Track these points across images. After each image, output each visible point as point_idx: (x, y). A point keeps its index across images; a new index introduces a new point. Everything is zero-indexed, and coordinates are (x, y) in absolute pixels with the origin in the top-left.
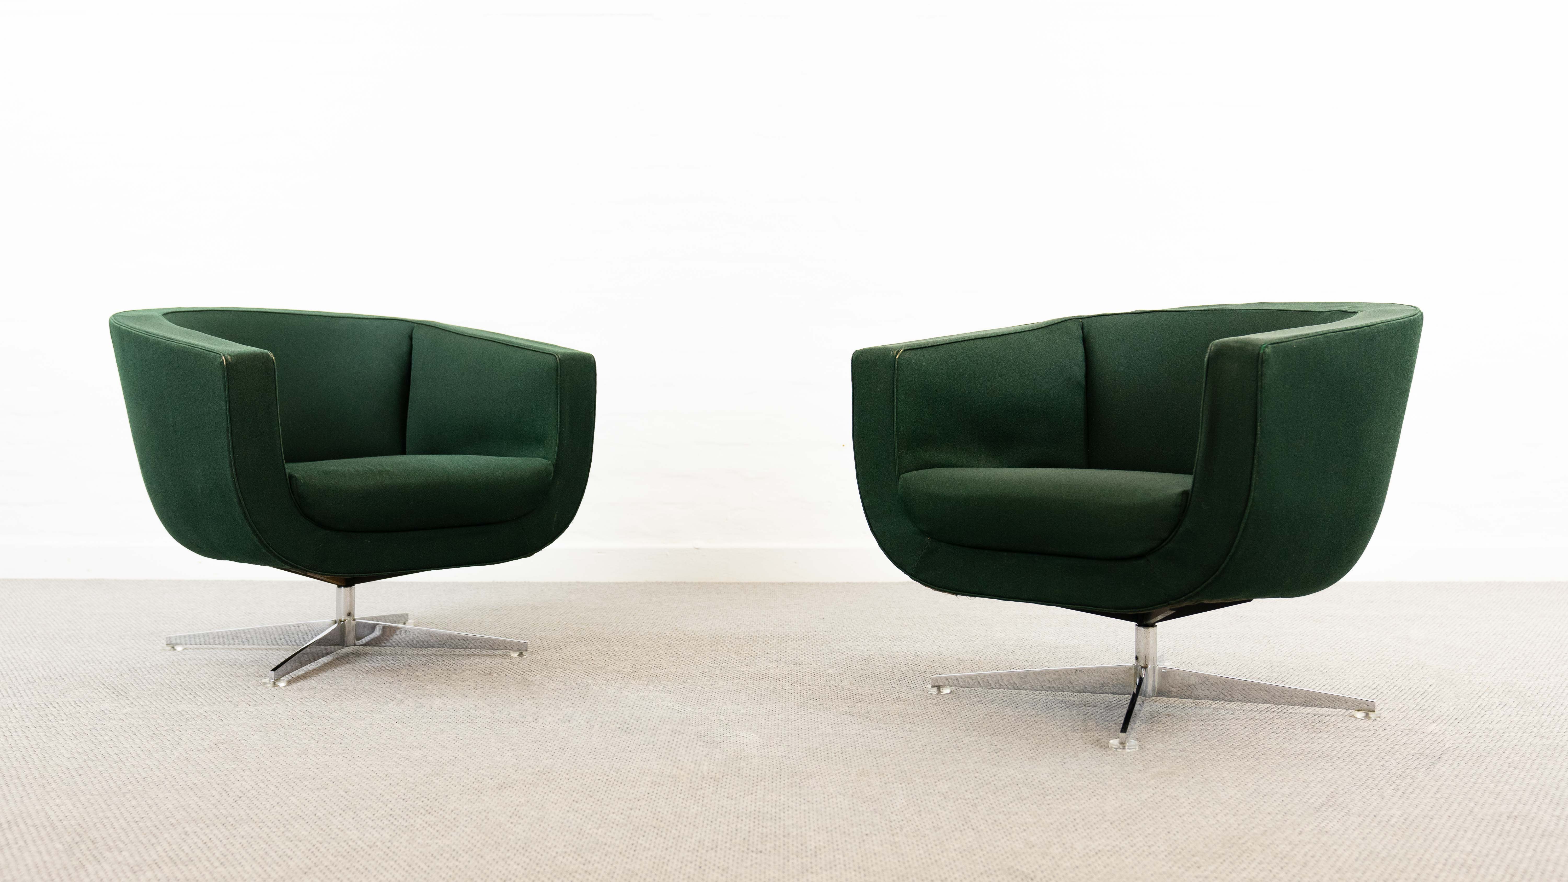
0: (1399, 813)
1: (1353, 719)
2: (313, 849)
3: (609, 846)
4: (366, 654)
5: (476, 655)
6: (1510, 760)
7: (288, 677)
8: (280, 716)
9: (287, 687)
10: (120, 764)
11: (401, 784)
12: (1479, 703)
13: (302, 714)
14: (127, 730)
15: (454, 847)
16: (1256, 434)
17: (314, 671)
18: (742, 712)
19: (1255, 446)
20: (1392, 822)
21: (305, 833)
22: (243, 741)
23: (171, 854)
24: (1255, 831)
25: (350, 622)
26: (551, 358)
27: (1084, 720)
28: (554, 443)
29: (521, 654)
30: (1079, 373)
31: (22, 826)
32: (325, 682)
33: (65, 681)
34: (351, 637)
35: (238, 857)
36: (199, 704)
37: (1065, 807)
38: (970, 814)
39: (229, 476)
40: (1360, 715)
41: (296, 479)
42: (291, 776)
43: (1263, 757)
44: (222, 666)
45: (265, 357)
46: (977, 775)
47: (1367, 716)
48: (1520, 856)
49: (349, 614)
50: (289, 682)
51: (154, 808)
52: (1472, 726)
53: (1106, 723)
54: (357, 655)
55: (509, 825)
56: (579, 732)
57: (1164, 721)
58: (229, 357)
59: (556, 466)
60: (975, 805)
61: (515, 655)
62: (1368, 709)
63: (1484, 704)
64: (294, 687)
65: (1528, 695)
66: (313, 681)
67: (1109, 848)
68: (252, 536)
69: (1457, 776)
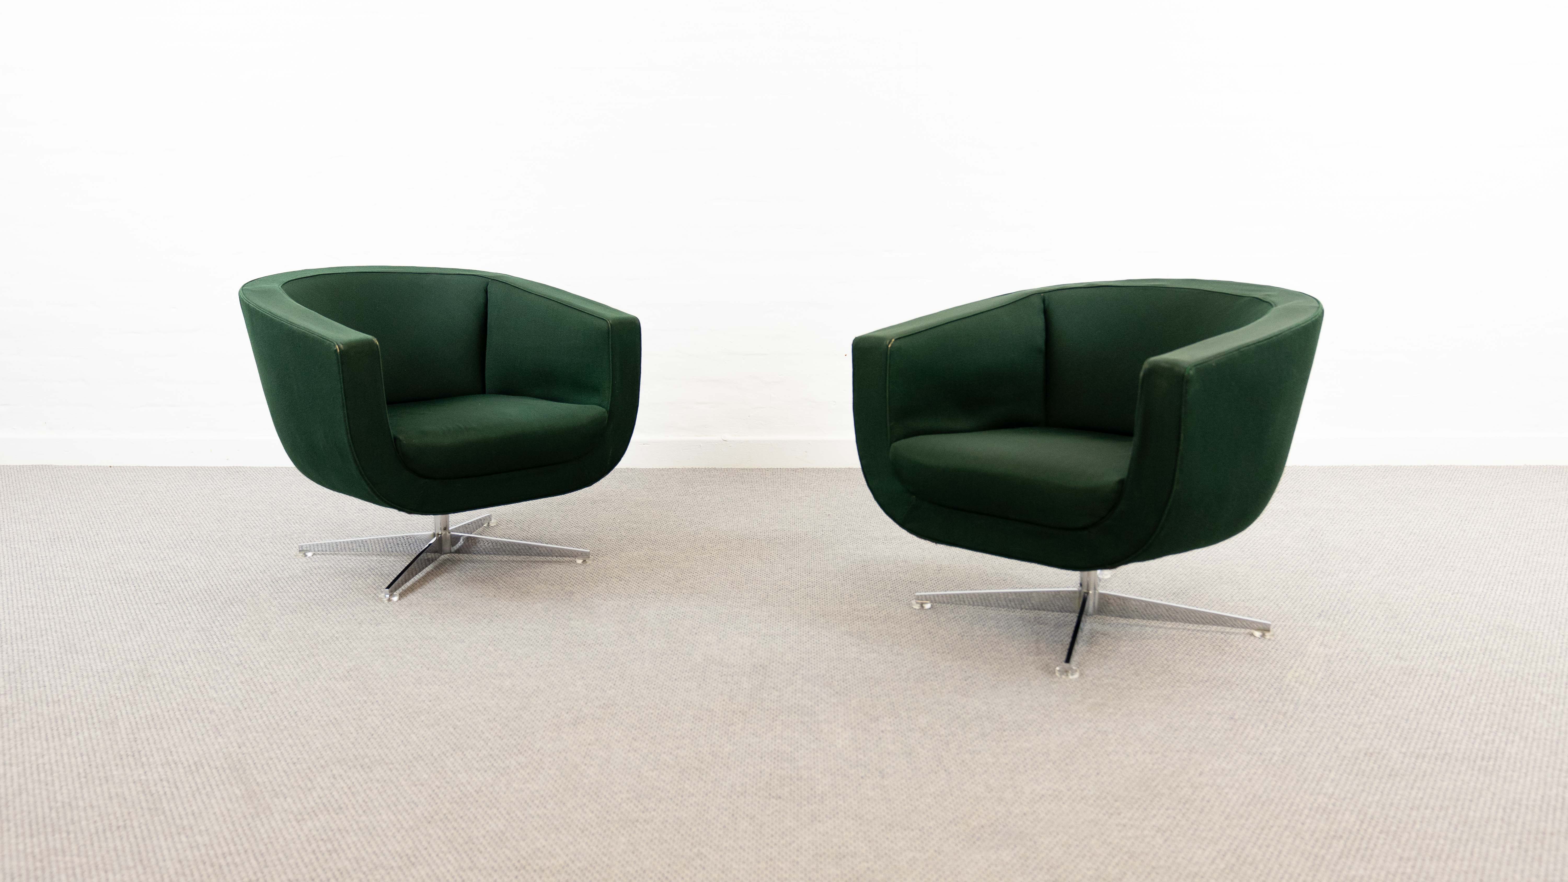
0: (1280, 749)
1: (1252, 638)
2: (433, 796)
3: (662, 791)
4: (460, 560)
5: (548, 562)
6: (1373, 687)
7: (400, 590)
8: (396, 637)
9: (399, 602)
10: (275, 695)
11: (497, 719)
12: (1354, 618)
13: (414, 635)
14: (277, 654)
15: (542, 793)
16: (1179, 439)
17: (419, 581)
18: (763, 631)
19: (1178, 450)
20: (1273, 761)
21: (425, 776)
22: (369, 668)
23: (325, 800)
24: (1165, 772)
25: (446, 534)
26: (604, 323)
27: (1037, 641)
28: (608, 393)
29: (584, 561)
30: (1040, 340)
31: (206, 768)
32: (430, 595)
33: (222, 595)
34: (446, 547)
35: (376, 804)
36: (331, 623)
37: (1018, 745)
38: (943, 753)
39: (346, 442)
40: (1258, 634)
41: (400, 441)
42: (410, 710)
43: (1178, 684)
44: (346, 576)
45: (371, 343)
46: (950, 707)
47: (1263, 636)
48: (1370, 799)
49: (445, 529)
50: (401, 596)
51: (307, 748)
52: (1347, 646)
53: (1055, 644)
54: (453, 562)
55: (583, 767)
56: (634, 656)
57: (1101, 642)
58: (341, 346)
59: (610, 412)
60: (947, 743)
61: (579, 561)
62: (1265, 629)
63: (1358, 619)
64: (405, 601)
65: (1395, 607)
66: (420, 595)
67: (1050, 792)
68: (367, 488)
69: (1329, 706)
